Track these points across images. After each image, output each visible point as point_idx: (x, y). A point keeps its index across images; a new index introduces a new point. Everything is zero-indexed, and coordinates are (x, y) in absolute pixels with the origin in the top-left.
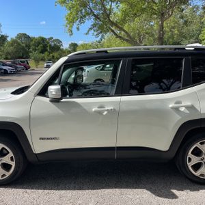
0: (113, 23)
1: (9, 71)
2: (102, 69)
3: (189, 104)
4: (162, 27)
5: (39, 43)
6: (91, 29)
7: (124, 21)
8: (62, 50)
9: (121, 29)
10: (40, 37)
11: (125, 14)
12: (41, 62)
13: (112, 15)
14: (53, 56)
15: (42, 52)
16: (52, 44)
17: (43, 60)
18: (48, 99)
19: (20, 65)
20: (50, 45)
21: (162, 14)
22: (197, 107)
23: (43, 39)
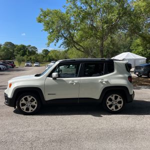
0: (74, 42)
1: (2, 68)
2: (68, 68)
3: (106, 80)
4: (102, 44)
5: (21, 49)
6: (62, 44)
7: (81, 41)
8: (37, 54)
9: (79, 45)
10: (21, 45)
11: (82, 37)
12: (22, 63)
13: (74, 38)
14: (31, 58)
15: (23, 55)
16: (30, 50)
17: (23, 61)
18: (52, 78)
19: (9, 64)
20: (29, 51)
21: (102, 38)
22: (109, 81)
23: (24, 47)
